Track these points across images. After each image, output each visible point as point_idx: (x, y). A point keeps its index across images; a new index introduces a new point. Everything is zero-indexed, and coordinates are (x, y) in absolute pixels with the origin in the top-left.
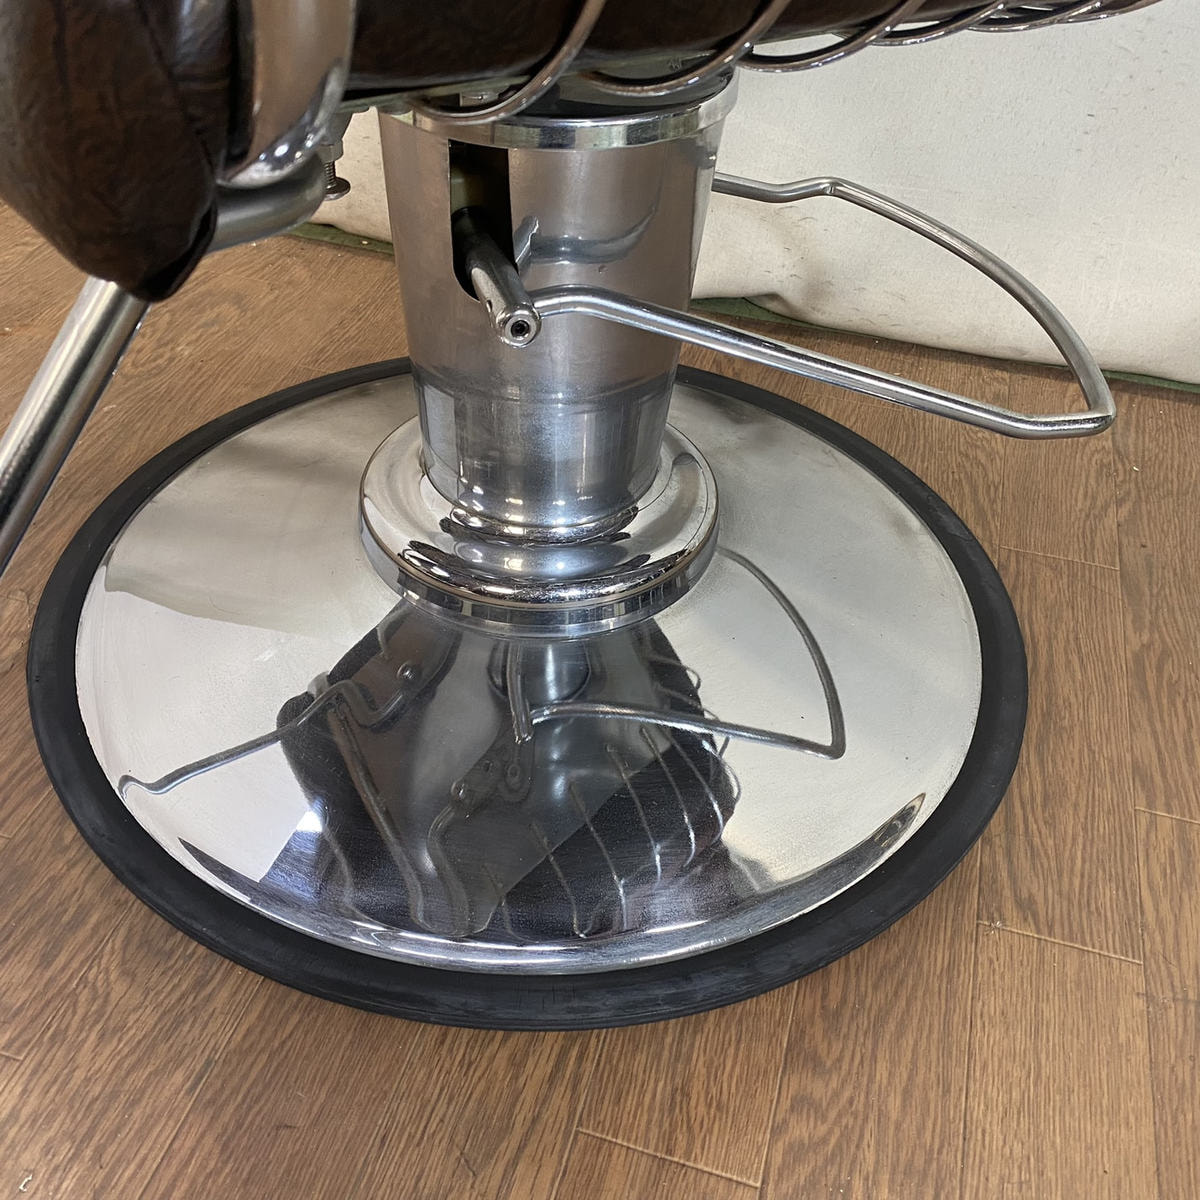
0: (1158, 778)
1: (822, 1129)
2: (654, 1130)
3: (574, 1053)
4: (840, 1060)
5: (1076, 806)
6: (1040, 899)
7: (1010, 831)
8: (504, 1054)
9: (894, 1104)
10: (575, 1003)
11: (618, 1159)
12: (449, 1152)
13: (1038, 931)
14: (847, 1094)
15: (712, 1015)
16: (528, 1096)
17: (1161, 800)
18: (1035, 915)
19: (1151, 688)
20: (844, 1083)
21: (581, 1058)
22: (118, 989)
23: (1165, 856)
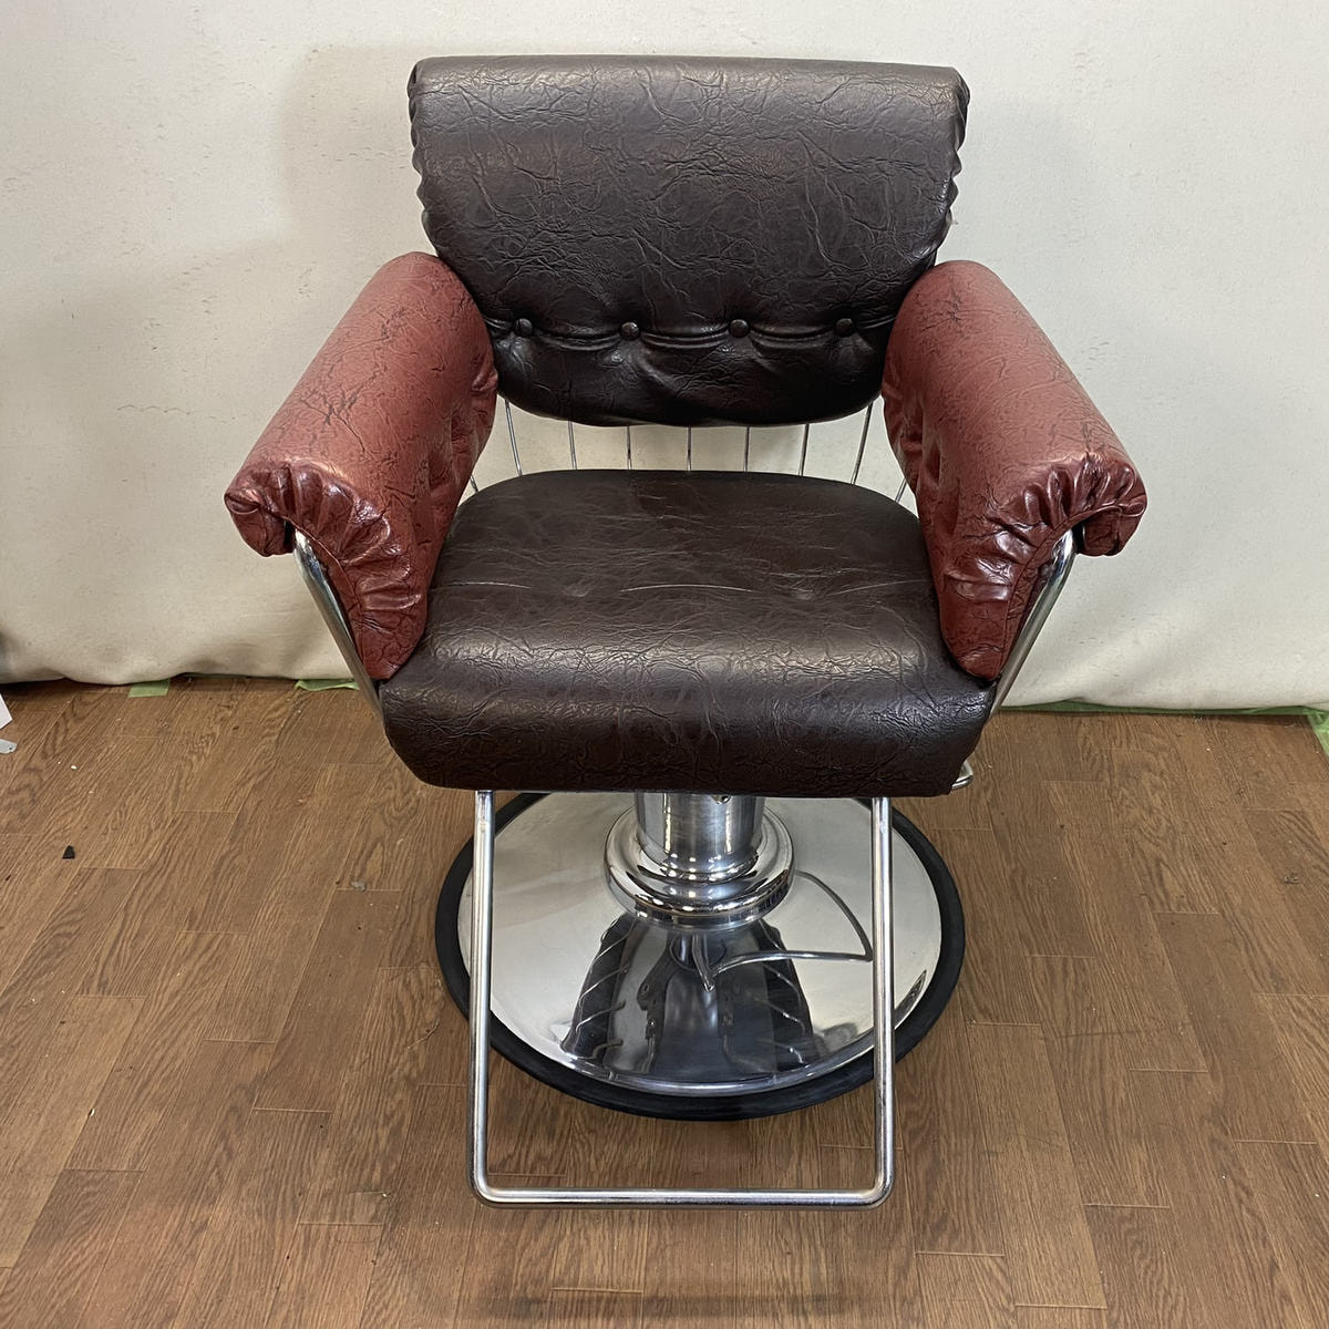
0: (1032, 940)
1: (922, 1122)
2: (852, 1139)
3: (807, 1117)
4: (921, 1093)
5: (997, 960)
6: (990, 1007)
7: (970, 980)
8: (777, 1125)
9: (949, 1105)
10: (802, 1096)
11: (842, 1153)
13: (992, 1021)
14: (928, 1105)
15: (861, 1088)
16: (795, 1138)
17: (1035, 949)
18: (990, 1015)
19: (1021, 893)
20: (925, 1103)
21: (811, 1118)
22: (592, 1139)
23: (1042, 976)
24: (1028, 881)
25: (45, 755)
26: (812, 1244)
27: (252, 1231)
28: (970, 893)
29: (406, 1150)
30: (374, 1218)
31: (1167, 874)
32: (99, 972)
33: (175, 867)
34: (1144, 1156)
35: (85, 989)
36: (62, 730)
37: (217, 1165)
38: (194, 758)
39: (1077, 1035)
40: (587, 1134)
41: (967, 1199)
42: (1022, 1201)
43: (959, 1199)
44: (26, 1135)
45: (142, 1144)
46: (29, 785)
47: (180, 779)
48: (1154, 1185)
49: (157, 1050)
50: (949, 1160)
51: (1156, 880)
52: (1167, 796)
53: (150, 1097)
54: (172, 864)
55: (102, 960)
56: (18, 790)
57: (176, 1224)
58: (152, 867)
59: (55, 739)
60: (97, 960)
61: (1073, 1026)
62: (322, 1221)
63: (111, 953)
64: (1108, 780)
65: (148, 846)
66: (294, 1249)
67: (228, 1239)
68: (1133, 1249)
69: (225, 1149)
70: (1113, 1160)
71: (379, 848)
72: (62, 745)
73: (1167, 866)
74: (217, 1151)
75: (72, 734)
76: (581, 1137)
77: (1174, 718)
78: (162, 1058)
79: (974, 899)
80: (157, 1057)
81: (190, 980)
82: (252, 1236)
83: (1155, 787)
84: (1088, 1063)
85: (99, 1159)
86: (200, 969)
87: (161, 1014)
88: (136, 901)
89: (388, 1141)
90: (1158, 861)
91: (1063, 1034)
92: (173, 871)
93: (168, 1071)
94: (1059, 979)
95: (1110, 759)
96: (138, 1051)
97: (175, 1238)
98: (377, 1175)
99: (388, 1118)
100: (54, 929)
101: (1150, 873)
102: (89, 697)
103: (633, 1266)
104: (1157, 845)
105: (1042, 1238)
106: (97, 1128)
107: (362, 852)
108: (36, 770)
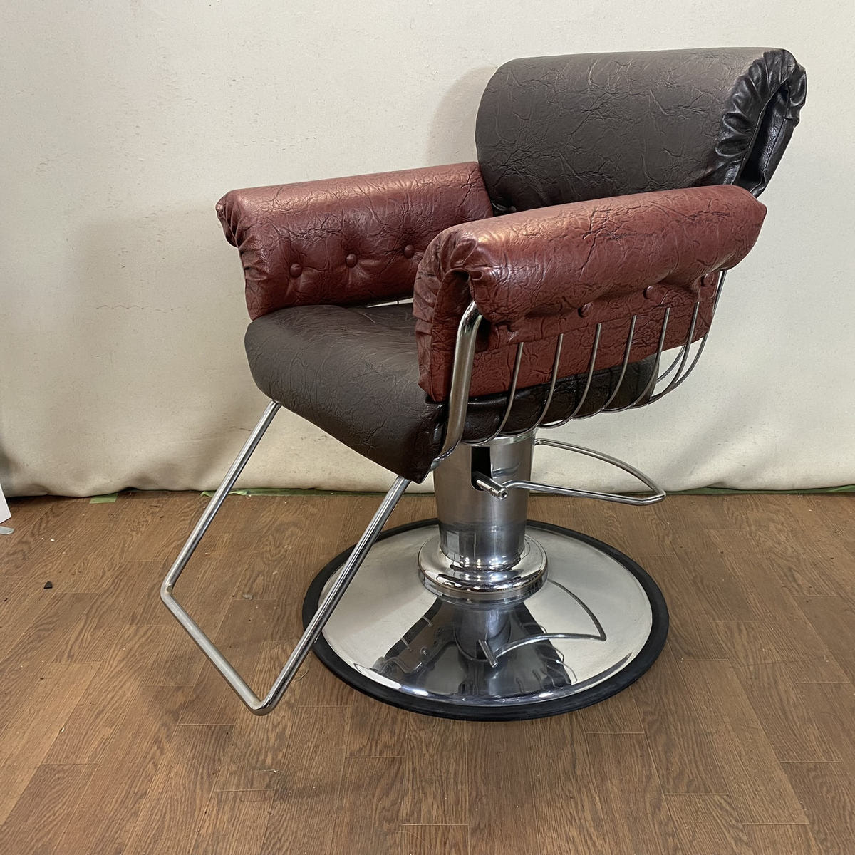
0: (714, 614)
1: (655, 718)
2: (608, 729)
3: (574, 717)
4: (652, 701)
5: (692, 625)
6: (692, 651)
7: (674, 635)
8: (553, 722)
9: (673, 709)
10: (569, 703)
11: (601, 737)
12: (552, 746)
13: (695, 659)
14: (658, 708)
16: (567, 729)
17: (717, 618)
18: (692, 655)
19: (702, 588)
20: (656, 706)
21: (576, 717)
22: (422, 734)
23: (724, 633)
24: (705, 582)
25: (33, 535)
26: (588, 791)
27: (179, 797)
28: (667, 589)
29: (289, 745)
30: (268, 786)
31: (797, 576)
32: (68, 650)
33: (121, 590)
34: (817, 732)
35: (58, 660)
36: (45, 521)
37: (152, 758)
38: (134, 533)
39: (755, 665)
40: (418, 732)
41: (696, 762)
42: (735, 761)
43: (690, 761)
44: (14, 745)
45: (98, 747)
46: (22, 550)
47: (124, 545)
48: (827, 748)
49: (110, 692)
50: (679, 738)
51: (790, 579)
52: (788, 536)
53: (104, 720)
54: (119, 589)
55: (71, 642)
56: (15, 553)
57: (123, 794)
58: (105, 592)
59: (41, 526)
60: (67, 643)
61: (751, 660)
62: (230, 790)
63: (76, 640)
64: (747, 528)
65: (103, 580)
66: (210, 806)
67: (162, 803)
68: (821, 787)
69: (158, 749)
70: (795, 735)
71: (261, 578)
72: (44, 529)
73: (796, 571)
74: (152, 751)
75: (51, 523)
76: (414, 733)
77: (784, 496)
78: (113, 697)
79: (670, 593)
80: (110, 696)
81: (133, 652)
82: (179, 800)
83: (780, 531)
84: (766, 679)
85: (67, 757)
86: (139, 646)
87: (112, 672)
88: (94, 611)
89: (276, 741)
90: (790, 569)
91: (745, 665)
92: (120, 593)
93: (117, 704)
94: (736, 635)
95: (747, 517)
96: (95, 694)
97: (122, 803)
98: (269, 761)
99: (275, 727)
100: (37, 627)
101: (786, 576)
102: (63, 504)
103: (459, 809)
104: (788, 561)
105: (754, 784)
106: (66, 739)
107: (249, 579)
108: (26, 543)
